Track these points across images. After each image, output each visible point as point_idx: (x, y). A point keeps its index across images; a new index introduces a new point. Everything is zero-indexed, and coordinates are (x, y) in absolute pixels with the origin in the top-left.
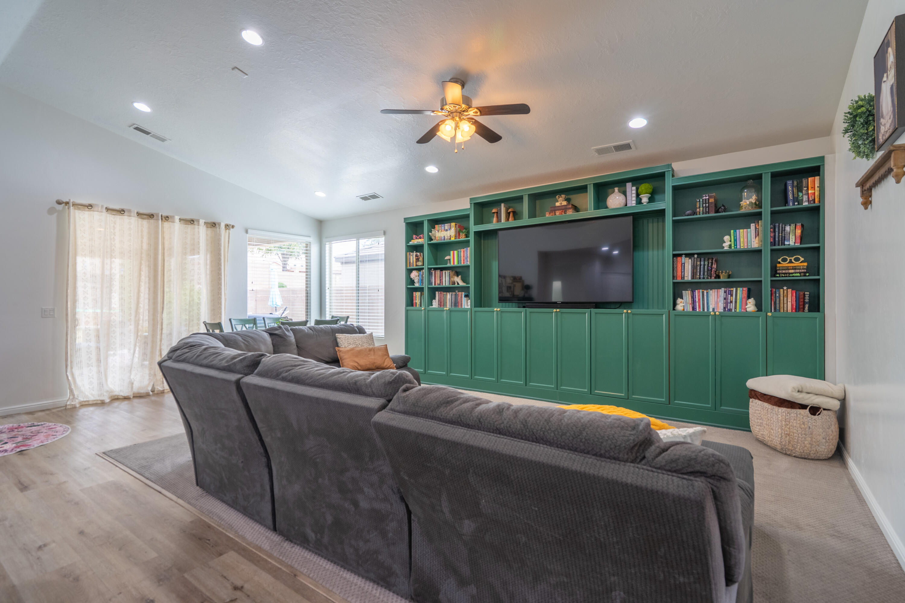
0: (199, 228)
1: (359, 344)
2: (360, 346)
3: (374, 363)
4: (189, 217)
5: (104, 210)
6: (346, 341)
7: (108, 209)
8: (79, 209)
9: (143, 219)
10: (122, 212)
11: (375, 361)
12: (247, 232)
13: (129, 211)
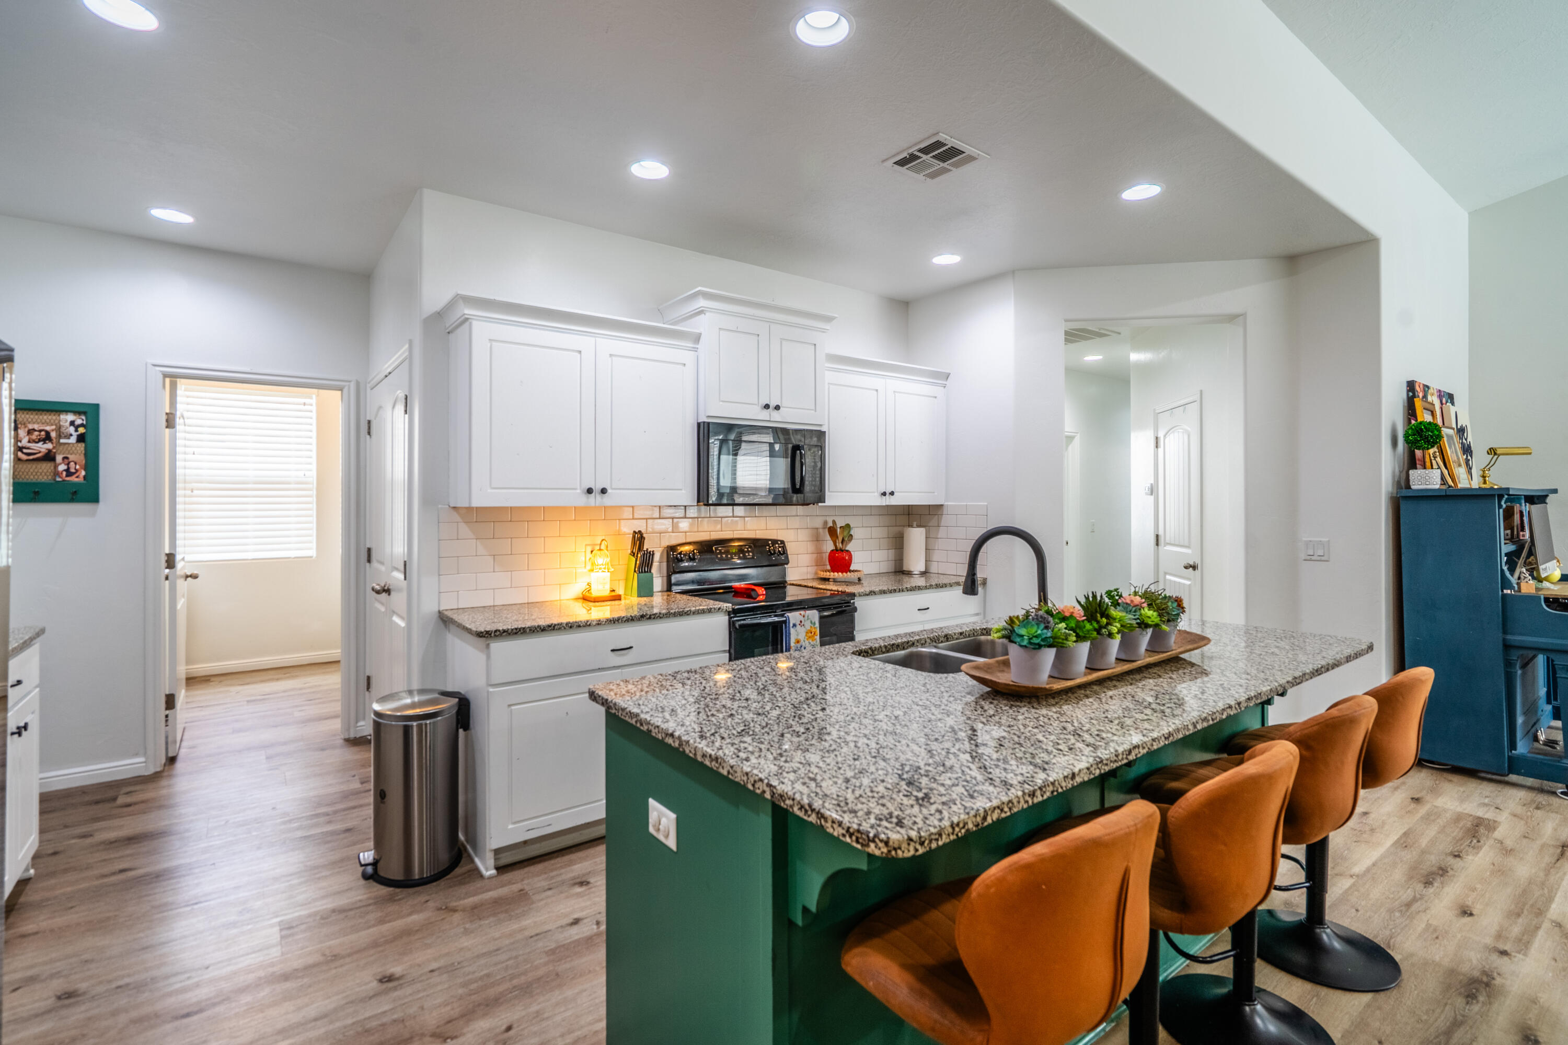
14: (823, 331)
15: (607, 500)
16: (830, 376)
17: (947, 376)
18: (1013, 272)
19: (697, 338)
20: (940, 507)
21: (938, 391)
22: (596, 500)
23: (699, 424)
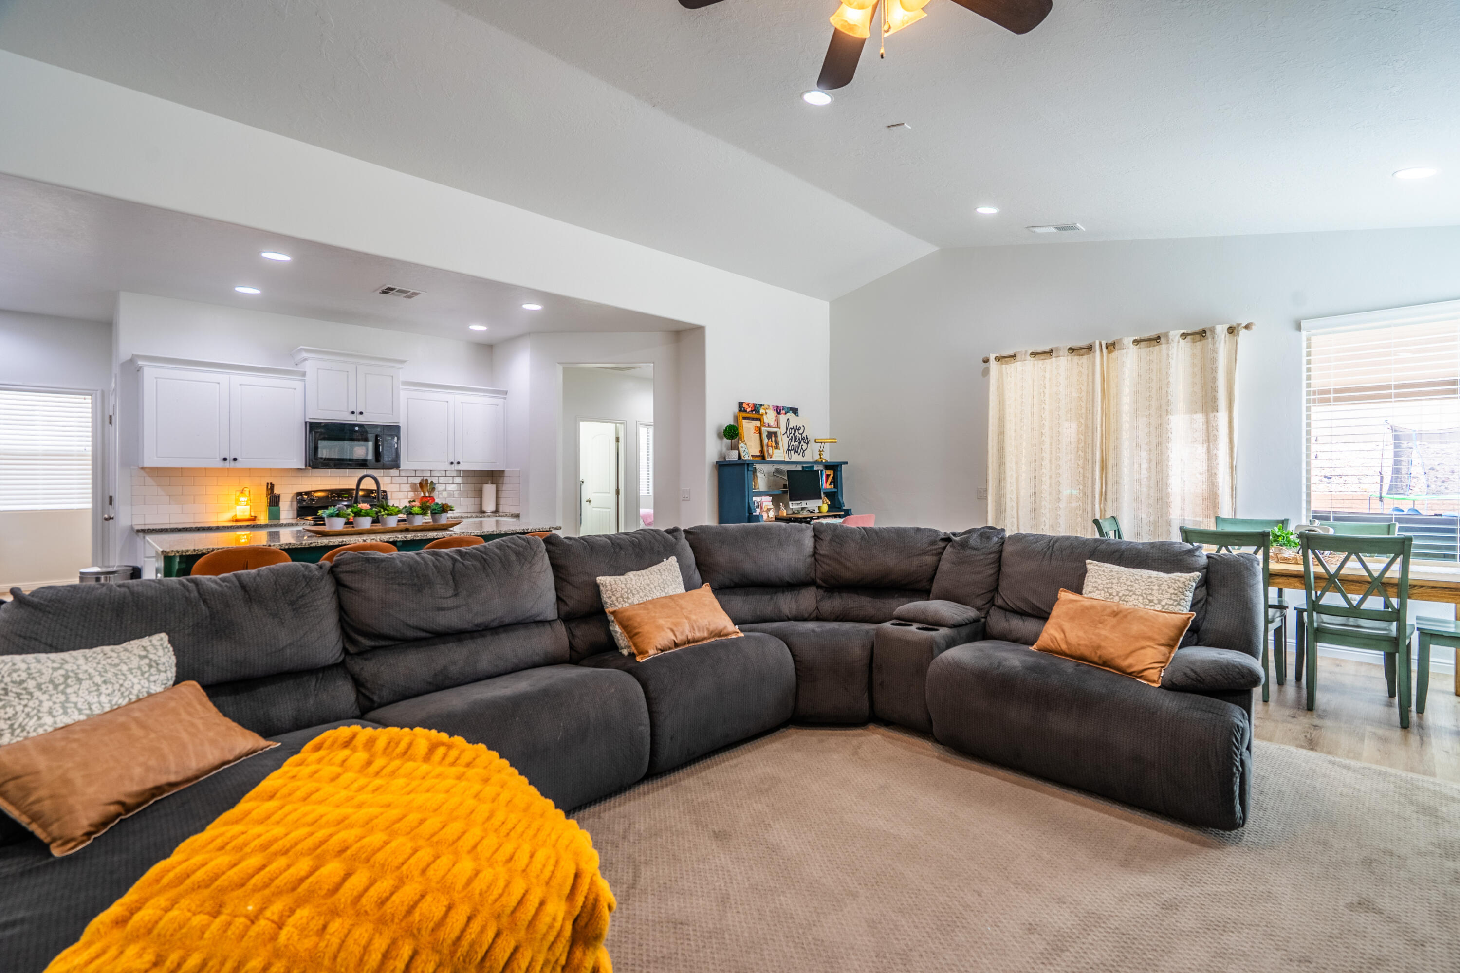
0: (1168, 349)
1: (1118, 593)
2: (1117, 598)
3: (1099, 647)
4: (1152, 334)
5: (1028, 357)
6: (1129, 583)
7: (1034, 354)
8: (1007, 363)
9: (1082, 355)
10: (1050, 353)
11: (1103, 644)
12: (1299, 328)
13: (1058, 349)
14: (400, 368)
15: (237, 465)
16: (404, 394)
17: (506, 393)
18: (529, 334)
19: (304, 374)
20: (503, 471)
21: (500, 402)
22: (229, 464)
23: (306, 423)
